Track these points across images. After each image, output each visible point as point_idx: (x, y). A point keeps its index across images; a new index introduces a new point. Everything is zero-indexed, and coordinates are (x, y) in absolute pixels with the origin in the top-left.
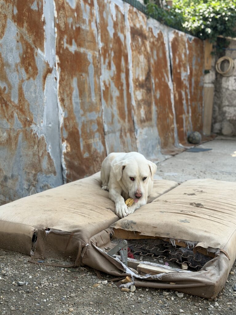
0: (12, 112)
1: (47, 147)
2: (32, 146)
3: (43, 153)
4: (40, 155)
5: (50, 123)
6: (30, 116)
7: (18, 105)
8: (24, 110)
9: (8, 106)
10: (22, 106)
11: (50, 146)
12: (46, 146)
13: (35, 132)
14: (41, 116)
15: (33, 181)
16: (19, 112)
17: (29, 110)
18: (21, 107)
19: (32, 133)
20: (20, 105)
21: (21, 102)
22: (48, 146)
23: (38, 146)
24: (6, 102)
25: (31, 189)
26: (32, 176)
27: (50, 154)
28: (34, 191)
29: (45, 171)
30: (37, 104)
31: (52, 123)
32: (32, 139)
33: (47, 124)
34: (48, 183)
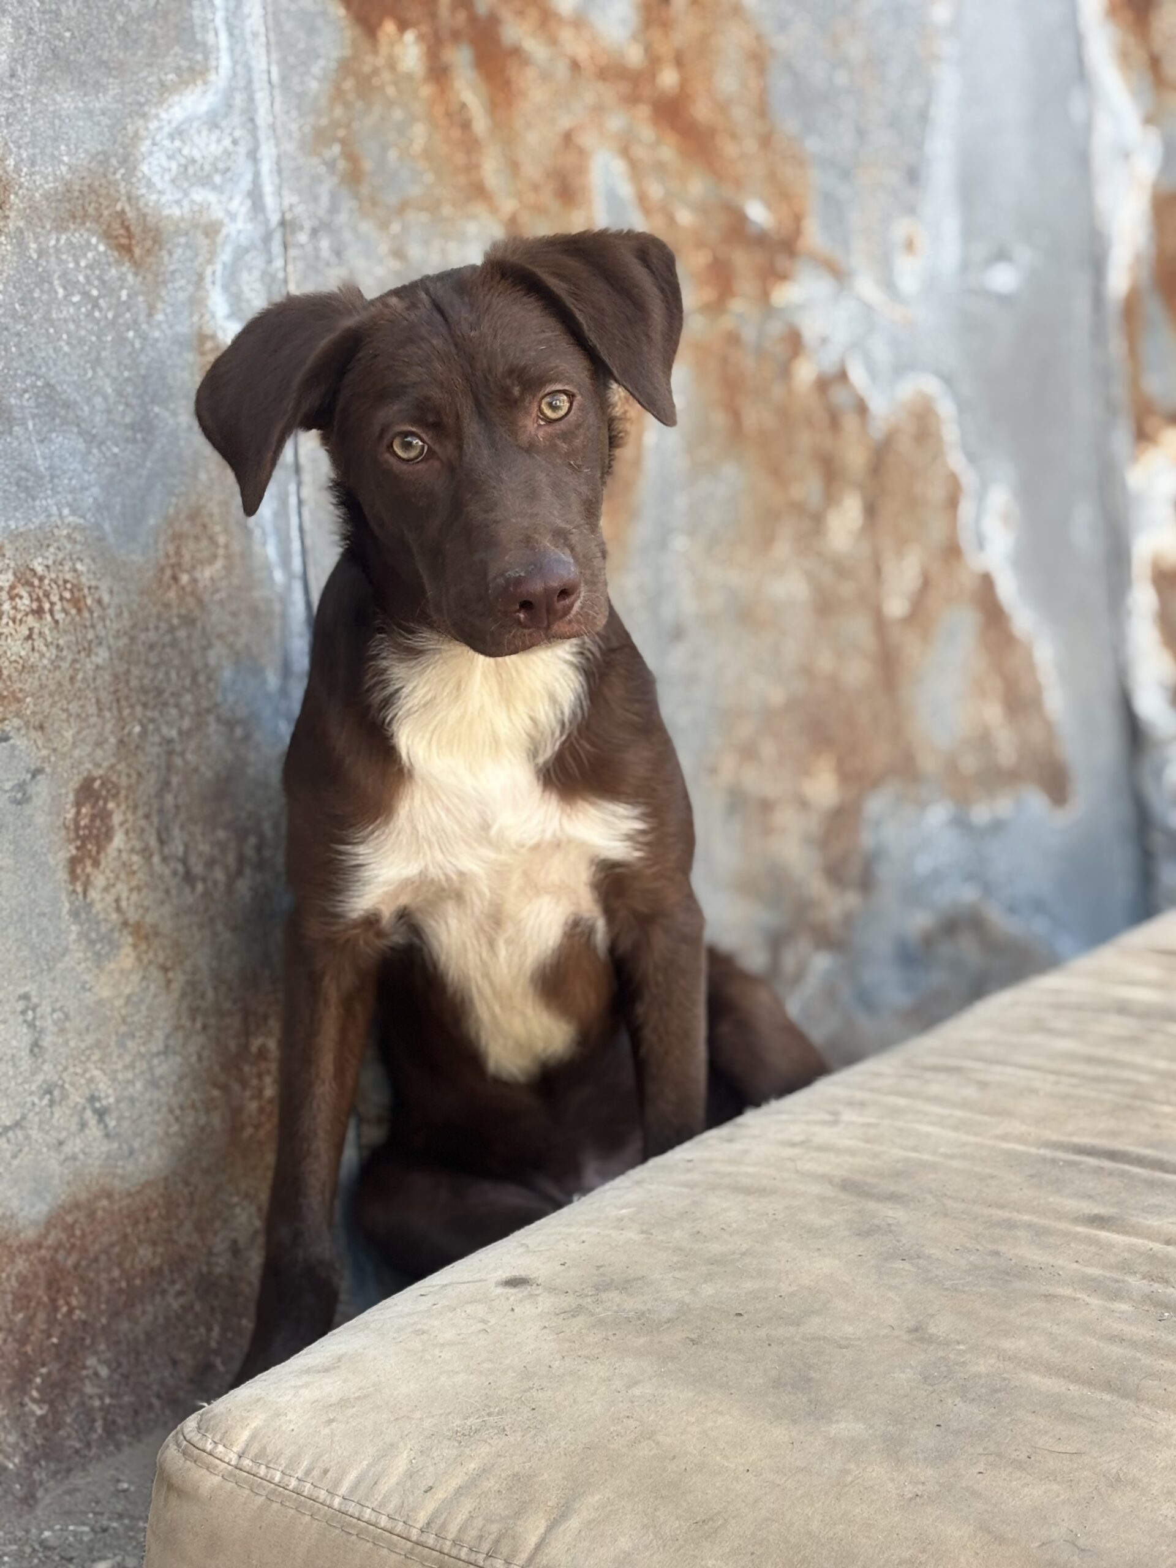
0: (568, 138)
1: (966, 509)
2: (798, 508)
3: (926, 583)
4: (896, 607)
5: (1001, 255)
6: (772, 177)
7: (635, 55)
8: (701, 111)
10: (679, 61)
11: (1002, 498)
12: (953, 502)
13: (826, 361)
14: (894, 178)
15: (817, 886)
16: (647, 132)
17: (762, 110)
18: (668, 78)
19: (805, 373)
20: (654, 62)
21: (666, 25)
22: (981, 499)
23: (871, 511)
25: (799, 977)
27: (1007, 588)
28: (830, 994)
29: (952, 768)
30: (855, 49)
31: (1024, 254)
32: (805, 439)
33: (965, 266)
34: (988, 889)
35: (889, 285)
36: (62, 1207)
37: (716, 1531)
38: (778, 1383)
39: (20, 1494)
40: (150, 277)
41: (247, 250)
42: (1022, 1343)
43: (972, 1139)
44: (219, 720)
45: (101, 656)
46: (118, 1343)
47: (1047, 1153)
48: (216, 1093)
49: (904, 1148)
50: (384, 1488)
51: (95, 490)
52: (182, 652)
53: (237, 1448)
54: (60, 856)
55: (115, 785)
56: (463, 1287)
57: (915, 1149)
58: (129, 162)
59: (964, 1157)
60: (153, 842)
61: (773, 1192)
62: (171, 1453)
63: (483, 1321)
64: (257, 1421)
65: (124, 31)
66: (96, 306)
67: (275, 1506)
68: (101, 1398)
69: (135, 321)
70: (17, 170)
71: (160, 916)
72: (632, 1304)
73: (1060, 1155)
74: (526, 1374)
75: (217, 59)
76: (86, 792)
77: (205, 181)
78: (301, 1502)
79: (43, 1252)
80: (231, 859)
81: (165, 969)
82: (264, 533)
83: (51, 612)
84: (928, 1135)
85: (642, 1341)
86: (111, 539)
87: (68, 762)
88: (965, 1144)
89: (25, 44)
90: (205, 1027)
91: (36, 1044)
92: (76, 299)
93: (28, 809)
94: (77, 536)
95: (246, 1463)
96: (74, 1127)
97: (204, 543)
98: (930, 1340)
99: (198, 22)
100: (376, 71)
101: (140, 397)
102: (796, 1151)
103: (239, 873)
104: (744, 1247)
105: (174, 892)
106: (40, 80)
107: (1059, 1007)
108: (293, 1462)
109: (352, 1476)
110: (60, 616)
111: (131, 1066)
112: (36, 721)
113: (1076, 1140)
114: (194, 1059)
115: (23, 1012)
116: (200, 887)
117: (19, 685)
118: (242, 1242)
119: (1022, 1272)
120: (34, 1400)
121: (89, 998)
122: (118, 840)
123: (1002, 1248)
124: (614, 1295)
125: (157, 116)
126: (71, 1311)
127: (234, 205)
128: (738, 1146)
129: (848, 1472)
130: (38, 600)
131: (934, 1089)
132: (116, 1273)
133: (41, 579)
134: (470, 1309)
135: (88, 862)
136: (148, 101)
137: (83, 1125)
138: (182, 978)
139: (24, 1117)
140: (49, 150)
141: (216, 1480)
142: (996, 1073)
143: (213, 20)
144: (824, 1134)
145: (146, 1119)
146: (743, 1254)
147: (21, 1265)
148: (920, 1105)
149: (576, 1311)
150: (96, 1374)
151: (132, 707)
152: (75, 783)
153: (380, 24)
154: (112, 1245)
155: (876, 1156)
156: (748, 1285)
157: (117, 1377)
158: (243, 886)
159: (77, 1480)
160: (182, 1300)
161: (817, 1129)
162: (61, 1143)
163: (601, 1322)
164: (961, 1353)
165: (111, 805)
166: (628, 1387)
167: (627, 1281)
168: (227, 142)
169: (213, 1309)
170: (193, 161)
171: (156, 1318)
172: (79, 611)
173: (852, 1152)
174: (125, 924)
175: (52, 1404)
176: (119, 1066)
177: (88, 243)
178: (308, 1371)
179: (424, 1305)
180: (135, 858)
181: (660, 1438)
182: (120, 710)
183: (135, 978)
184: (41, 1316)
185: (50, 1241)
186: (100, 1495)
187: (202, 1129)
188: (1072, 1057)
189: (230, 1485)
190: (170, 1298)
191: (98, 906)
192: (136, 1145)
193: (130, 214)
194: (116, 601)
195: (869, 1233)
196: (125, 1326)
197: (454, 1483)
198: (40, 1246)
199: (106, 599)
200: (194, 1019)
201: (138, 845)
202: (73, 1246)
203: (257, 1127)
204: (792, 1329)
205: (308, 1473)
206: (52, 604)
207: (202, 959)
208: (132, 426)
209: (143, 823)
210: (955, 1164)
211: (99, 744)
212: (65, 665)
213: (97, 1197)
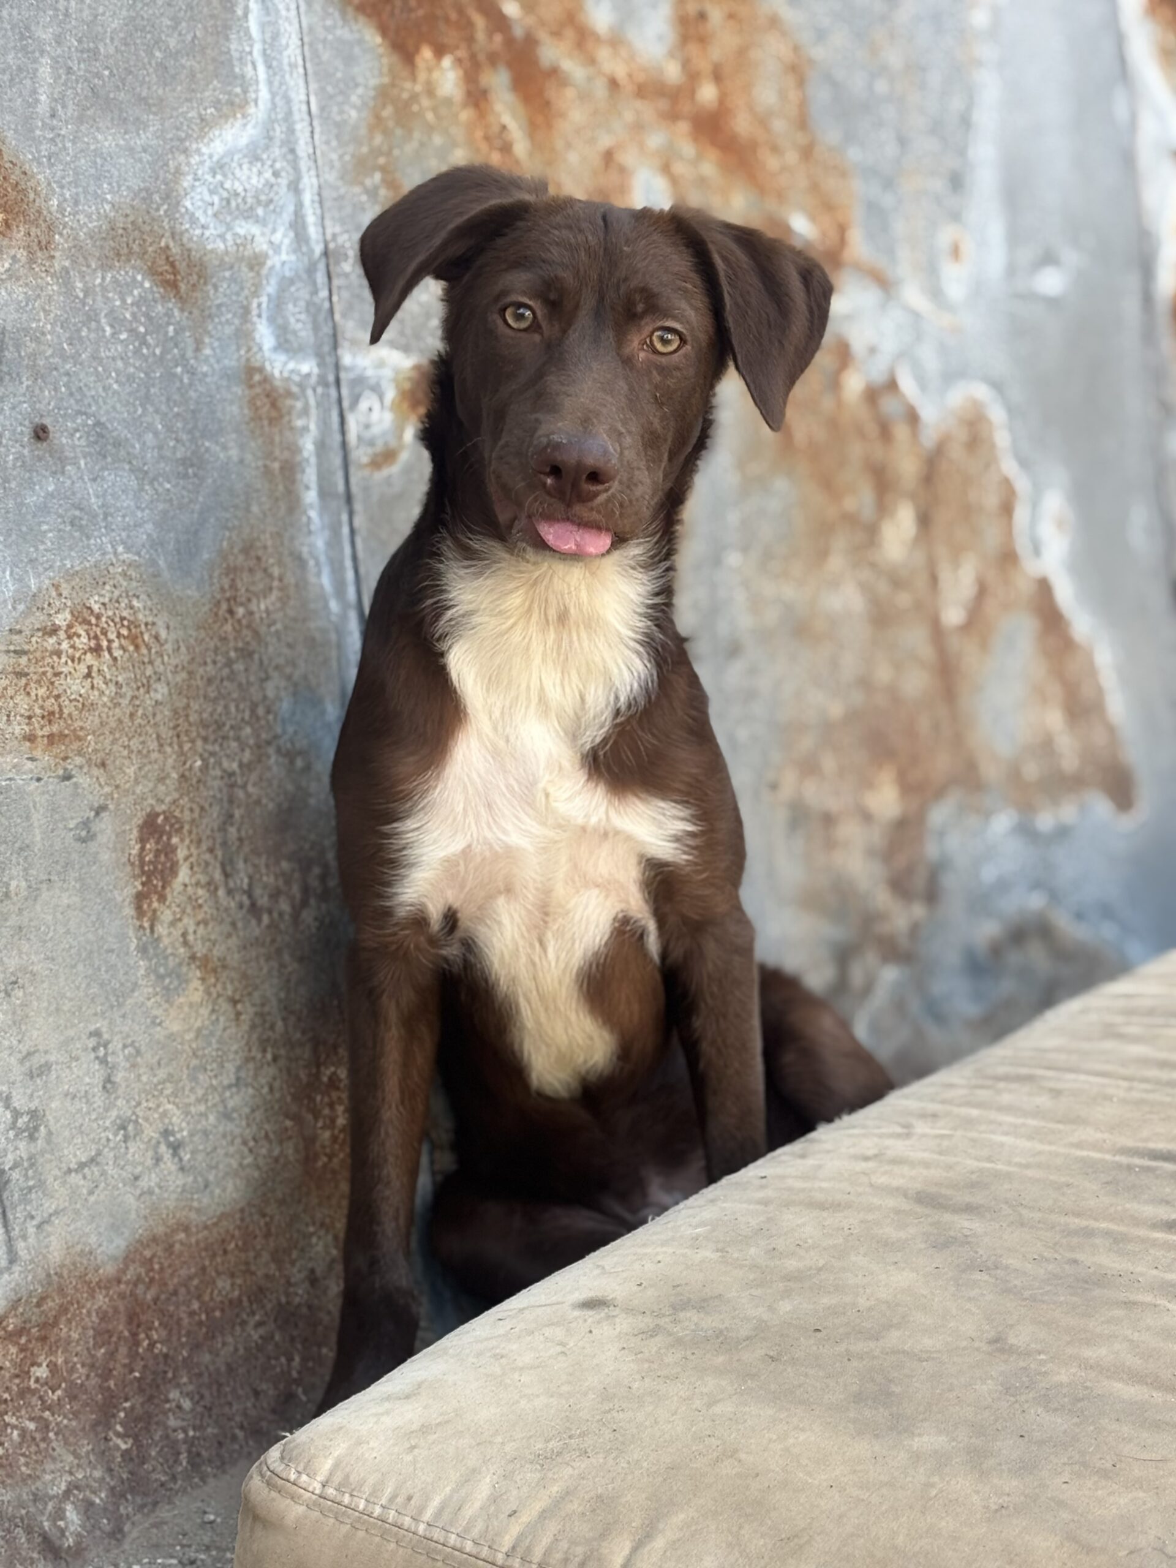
0: (608, 157)
1: (1021, 514)
2: (851, 519)
3: (982, 591)
4: (953, 615)
5: (1048, 259)
6: (815, 187)
7: (673, 72)
8: (742, 124)
9: (551, 93)
10: (718, 76)
11: (1054, 503)
12: (1007, 509)
13: (877, 371)
14: (938, 185)
15: (882, 898)
16: (688, 149)
17: (803, 122)
18: (708, 93)
19: (855, 385)
20: (692, 78)
21: (703, 40)
22: (1035, 504)
23: (924, 520)
24: (531, 41)
25: (868, 989)
26: (870, 853)
27: (1065, 593)
28: (899, 1006)
29: (1015, 775)
30: (894, 58)
31: (1071, 257)
32: (856, 450)
33: (1011, 271)
34: (1054, 896)
35: (936, 294)
36: (140, 1241)
37: (801, 1547)
38: (858, 1398)
39: (108, 1529)
40: (196, 312)
41: (292, 282)
42: (1103, 1351)
43: (1047, 1148)
44: (279, 751)
45: (161, 691)
46: (200, 1375)
47: (1123, 1159)
48: (288, 1123)
49: (977, 1159)
50: (469, 1512)
51: (149, 527)
52: (240, 685)
53: (320, 1478)
54: (126, 892)
55: (178, 820)
56: (539, 1311)
57: (989, 1159)
58: (172, 197)
59: (1039, 1166)
60: (218, 875)
61: (848, 1206)
62: (255, 1484)
63: (562, 1344)
64: (340, 1449)
65: (162, 67)
66: (144, 343)
67: (361, 1534)
68: (185, 1431)
69: (183, 356)
70: (61, 210)
71: (227, 948)
72: (710, 1322)
73: (1137, 1161)
74: (606, 1395)
75: (257, 91)
76: (150, 828)
77: (248, 214)
78: (386, 1529)
79: (123, 1286)
80: (296, 889)
81: (234, 1002)
82: (318, 564)
83: (109, 649)
84: (1002, 1145)
85: (721, 1359)
86: (166, 574)
87: (131, 798)
88: (1039, 1153)
89: (65, 84)
90: (275, 1059)
91: (108, 1080)
92: (123, 336)
93: (93, 846)
94: (132, 572)
95: (331, 1492)
96: (149, 1162)
97: (259, 575)
98: (1011, 1350)
99: (235, 55)
100: (414, 97)
101: (190, 432)
102: (871, 1164)
103: (304, 903)
104: (821, 1263)
105: (240, 925)
106: (81, 120)
107: (1129, 1012)
108: (375, 1491)
109: (435, 1503)
110: (117, 653)
111: (203, 1099)
112: (97, 758)
113: (1152, 1145)
114: (265, 1090)
115: (94, 1049)
116: (266, 919)
117: (78, 724)
118: (319, 1272)
119: (1102, 1279)
120: (118, 1435)
121: (159, 1033)
122: (183, 874)
123: (1079, 1256)
124: (691, 1316)
125: (198, 151)
126: (152, 1345)
127: (277, 237)
128: (810, 1162)
129: (933, 1485)
130: (96, 637)
131: (1006, 1098)
132: (196, 1305)
133: (98, 617)
134: (548, 1332)
135: (155, 898)
136: (188, 136)
137: (158, 1160)
138: (251, 1010)
139: (99, 1153)
140: (91, 189)
141: (301, 1509)
142: (1070, 1081)
143: (251, 53)
144: (898, 1147)
145: (221, 1152)
146: (820, 1270)
147: (101, 1300)
148: (993, 1115)
149: (653, 1332)
150: (179, 1407)
151: (193, 741)
152: (138, 820)
153: (417, 50)
154: (191, 1278)
155: (949, 1167)
156: (826, 1301)
157: (199, 1409)
158: (308, 916)
159: (164, 1512)
160: (262, 1331)
161: (889, 1142)
162: (136, 1178)
163: (679, 1342)
164: (1042, 1363)
165: (175, 840)
166: (709, 1405)
167: (704, 1300)
168: (268, 175)
169: (293, 1339)
170: (237, 194)
171: (236, 1350)
172: (137, 647)
173: (927, 1165)
174: (193, 957)
175: (136, 1438)
176: (192, 1099)
177: (134, 279)
178: (388, 1398)
179: (502, 1328)
180: (200, 892)
181: (742, 1456)
182: (181, 746)
183: (205, 1012)
184: (123, 1350)
185: (129, 1275)
186: (187, 1527)
187: (276, 1160)
188: (1145, 1062)
189: (316, 1514)
190: (249, 1328)
191: (166, 941)
192: (211, 1178)
193: (175, 250)
194: (173, 636)
195: (946, 1245)
196: (207, 1358)
197: (538, 1506)
198: (119, 1282)
199: (163, 634)
200: (264, 1051)
201: (203, 879)
202: (152, 1280)
203: (330, 1157)
204: (872, 1344)
205: (392, 1500)
206: (110, 641)
207: (270, 989)
208: (184, 462)
209: (207, 856)
210: (1030, 1173)
211: (161, 780)
212: (125, 702)
213: (174, 1231)
